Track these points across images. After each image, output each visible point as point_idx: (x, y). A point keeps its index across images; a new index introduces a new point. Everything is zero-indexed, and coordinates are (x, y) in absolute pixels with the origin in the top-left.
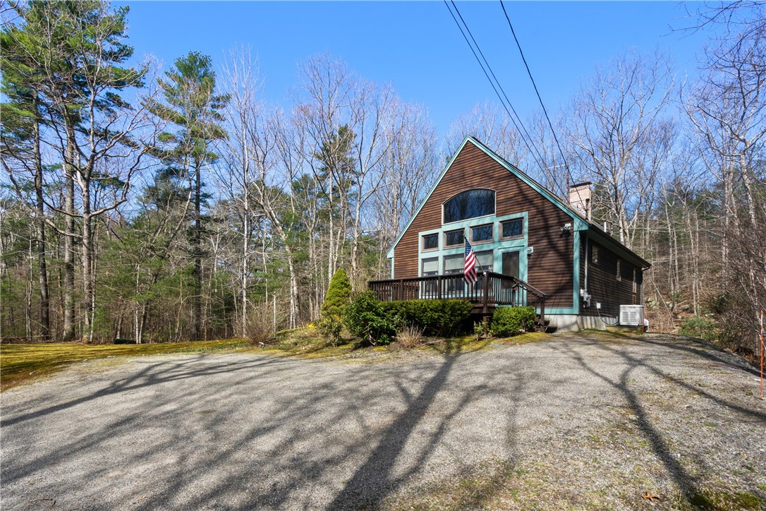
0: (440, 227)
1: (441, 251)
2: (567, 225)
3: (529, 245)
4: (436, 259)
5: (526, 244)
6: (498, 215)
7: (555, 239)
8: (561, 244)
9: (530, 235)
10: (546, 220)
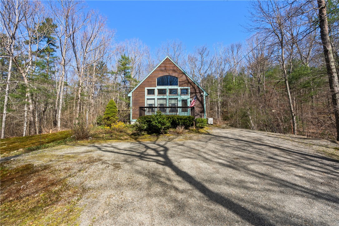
0: (156, 87)
1: (156, 96)
2: (202, 93)
3: (190, 98)
4: (154, 99)
5: (189, 97)
6: (179, 86)
7: (198, 97)
8: (200, 99)
9: (191, 95)
10: (195, 91)
